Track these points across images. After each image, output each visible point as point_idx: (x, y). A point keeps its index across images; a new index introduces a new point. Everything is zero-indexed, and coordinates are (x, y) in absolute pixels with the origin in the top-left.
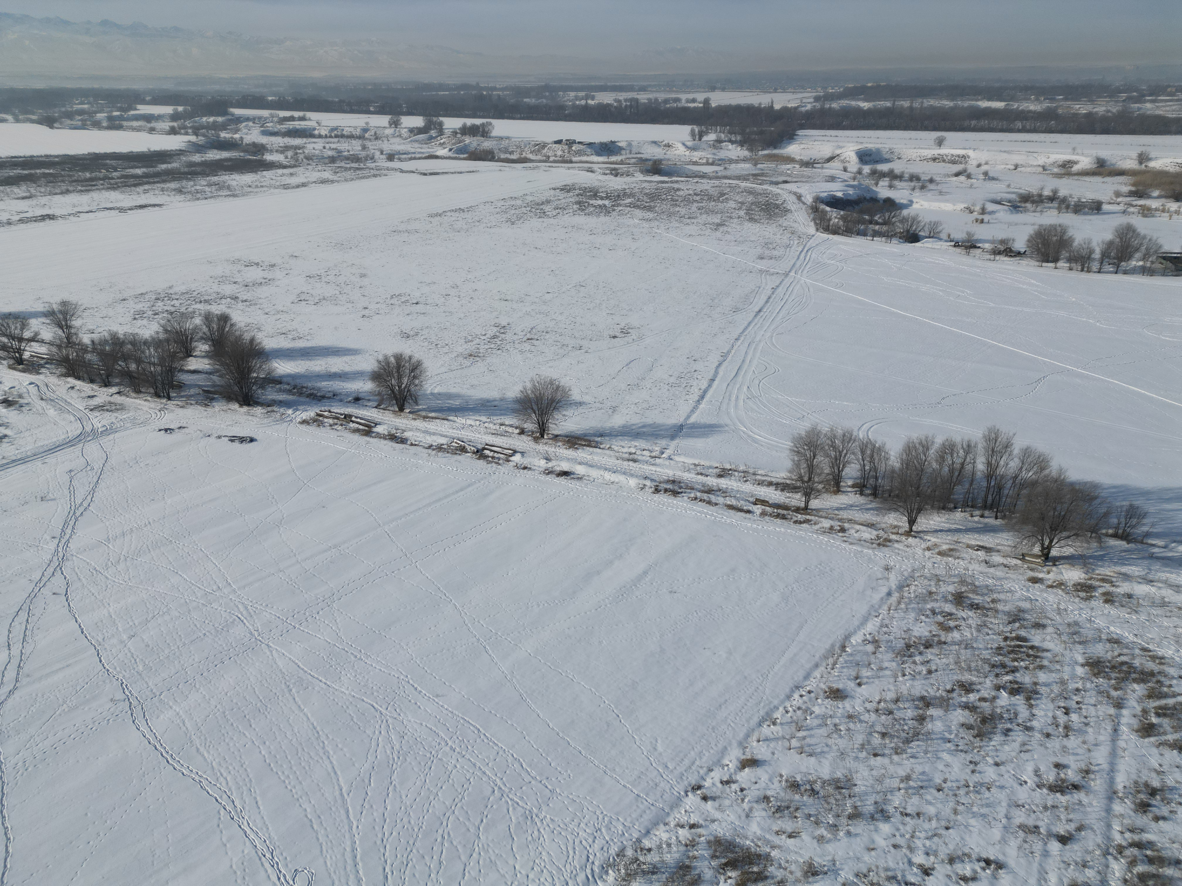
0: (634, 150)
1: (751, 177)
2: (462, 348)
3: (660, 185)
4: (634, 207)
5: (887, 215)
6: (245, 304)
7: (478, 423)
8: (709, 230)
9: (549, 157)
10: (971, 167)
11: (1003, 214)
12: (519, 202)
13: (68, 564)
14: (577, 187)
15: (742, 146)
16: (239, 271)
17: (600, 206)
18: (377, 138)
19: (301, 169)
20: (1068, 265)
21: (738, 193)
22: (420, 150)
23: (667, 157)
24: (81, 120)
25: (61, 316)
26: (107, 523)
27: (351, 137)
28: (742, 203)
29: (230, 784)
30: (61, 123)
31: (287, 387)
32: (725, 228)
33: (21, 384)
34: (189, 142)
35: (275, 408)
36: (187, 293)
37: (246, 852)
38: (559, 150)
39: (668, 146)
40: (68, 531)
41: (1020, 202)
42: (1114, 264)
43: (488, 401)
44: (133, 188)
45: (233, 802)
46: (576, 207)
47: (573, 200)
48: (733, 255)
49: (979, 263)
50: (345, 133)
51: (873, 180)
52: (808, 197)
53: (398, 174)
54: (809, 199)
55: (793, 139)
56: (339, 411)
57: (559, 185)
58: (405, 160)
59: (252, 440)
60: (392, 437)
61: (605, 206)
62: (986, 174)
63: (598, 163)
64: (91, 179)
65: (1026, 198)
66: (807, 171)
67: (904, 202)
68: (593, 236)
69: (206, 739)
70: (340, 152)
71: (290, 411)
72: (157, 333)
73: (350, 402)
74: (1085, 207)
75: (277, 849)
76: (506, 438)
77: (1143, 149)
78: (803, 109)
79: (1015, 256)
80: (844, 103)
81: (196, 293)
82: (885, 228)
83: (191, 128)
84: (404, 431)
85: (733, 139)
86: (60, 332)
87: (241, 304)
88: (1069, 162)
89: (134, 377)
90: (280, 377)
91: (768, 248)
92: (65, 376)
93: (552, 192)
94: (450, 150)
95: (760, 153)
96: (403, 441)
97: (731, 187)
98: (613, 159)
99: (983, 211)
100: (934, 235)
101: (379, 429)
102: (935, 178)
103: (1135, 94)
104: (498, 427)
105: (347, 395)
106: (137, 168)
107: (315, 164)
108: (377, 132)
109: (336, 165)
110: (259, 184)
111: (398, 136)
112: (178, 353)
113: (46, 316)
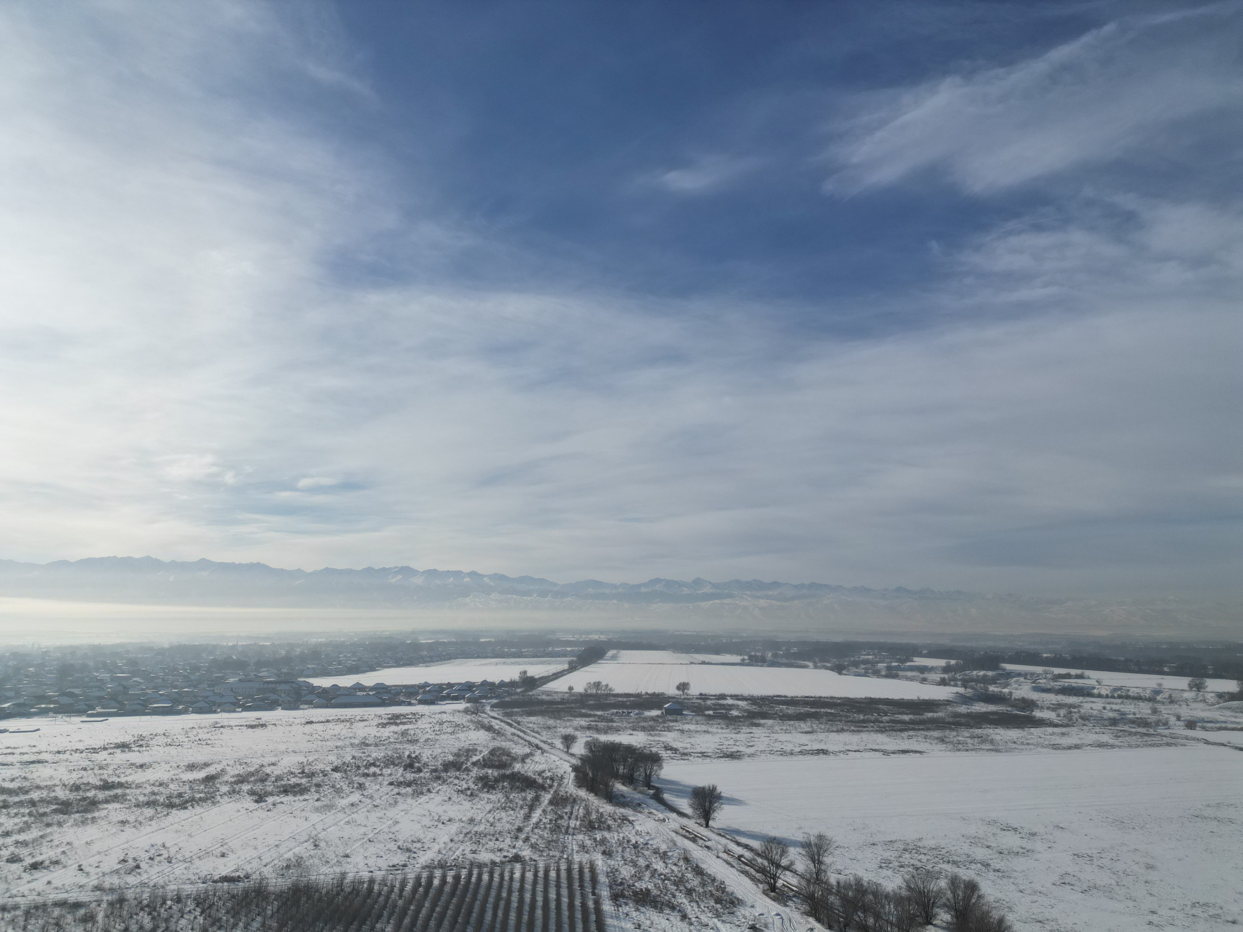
6: (997, 874)
16: (994, 835)
18: (1172, 701)
19: (1075, 729)
22: (1234, 720)
25: (815, 850)
27: (1139, 698)
33: (769, 912)
34: (958, 693)
36: (935, 849)
44: (899, 733)
50: (1130, 694)
53: (1202, 745)
58: (1212, 729)
64: (863, 721)
70: (1124, 714)
72: (900, 888)
81: (945, 851)
83: (960, 680)
86: (812, 866)
87: (992, 873)
92: (808, 915)
106: (905, 714)
107: (1092, 725)
108: (1173, 695)
109: (1117, 728)
110: (1025, 742)
111: (1201, 701)
112: (918, 916)
113: (803, 847)
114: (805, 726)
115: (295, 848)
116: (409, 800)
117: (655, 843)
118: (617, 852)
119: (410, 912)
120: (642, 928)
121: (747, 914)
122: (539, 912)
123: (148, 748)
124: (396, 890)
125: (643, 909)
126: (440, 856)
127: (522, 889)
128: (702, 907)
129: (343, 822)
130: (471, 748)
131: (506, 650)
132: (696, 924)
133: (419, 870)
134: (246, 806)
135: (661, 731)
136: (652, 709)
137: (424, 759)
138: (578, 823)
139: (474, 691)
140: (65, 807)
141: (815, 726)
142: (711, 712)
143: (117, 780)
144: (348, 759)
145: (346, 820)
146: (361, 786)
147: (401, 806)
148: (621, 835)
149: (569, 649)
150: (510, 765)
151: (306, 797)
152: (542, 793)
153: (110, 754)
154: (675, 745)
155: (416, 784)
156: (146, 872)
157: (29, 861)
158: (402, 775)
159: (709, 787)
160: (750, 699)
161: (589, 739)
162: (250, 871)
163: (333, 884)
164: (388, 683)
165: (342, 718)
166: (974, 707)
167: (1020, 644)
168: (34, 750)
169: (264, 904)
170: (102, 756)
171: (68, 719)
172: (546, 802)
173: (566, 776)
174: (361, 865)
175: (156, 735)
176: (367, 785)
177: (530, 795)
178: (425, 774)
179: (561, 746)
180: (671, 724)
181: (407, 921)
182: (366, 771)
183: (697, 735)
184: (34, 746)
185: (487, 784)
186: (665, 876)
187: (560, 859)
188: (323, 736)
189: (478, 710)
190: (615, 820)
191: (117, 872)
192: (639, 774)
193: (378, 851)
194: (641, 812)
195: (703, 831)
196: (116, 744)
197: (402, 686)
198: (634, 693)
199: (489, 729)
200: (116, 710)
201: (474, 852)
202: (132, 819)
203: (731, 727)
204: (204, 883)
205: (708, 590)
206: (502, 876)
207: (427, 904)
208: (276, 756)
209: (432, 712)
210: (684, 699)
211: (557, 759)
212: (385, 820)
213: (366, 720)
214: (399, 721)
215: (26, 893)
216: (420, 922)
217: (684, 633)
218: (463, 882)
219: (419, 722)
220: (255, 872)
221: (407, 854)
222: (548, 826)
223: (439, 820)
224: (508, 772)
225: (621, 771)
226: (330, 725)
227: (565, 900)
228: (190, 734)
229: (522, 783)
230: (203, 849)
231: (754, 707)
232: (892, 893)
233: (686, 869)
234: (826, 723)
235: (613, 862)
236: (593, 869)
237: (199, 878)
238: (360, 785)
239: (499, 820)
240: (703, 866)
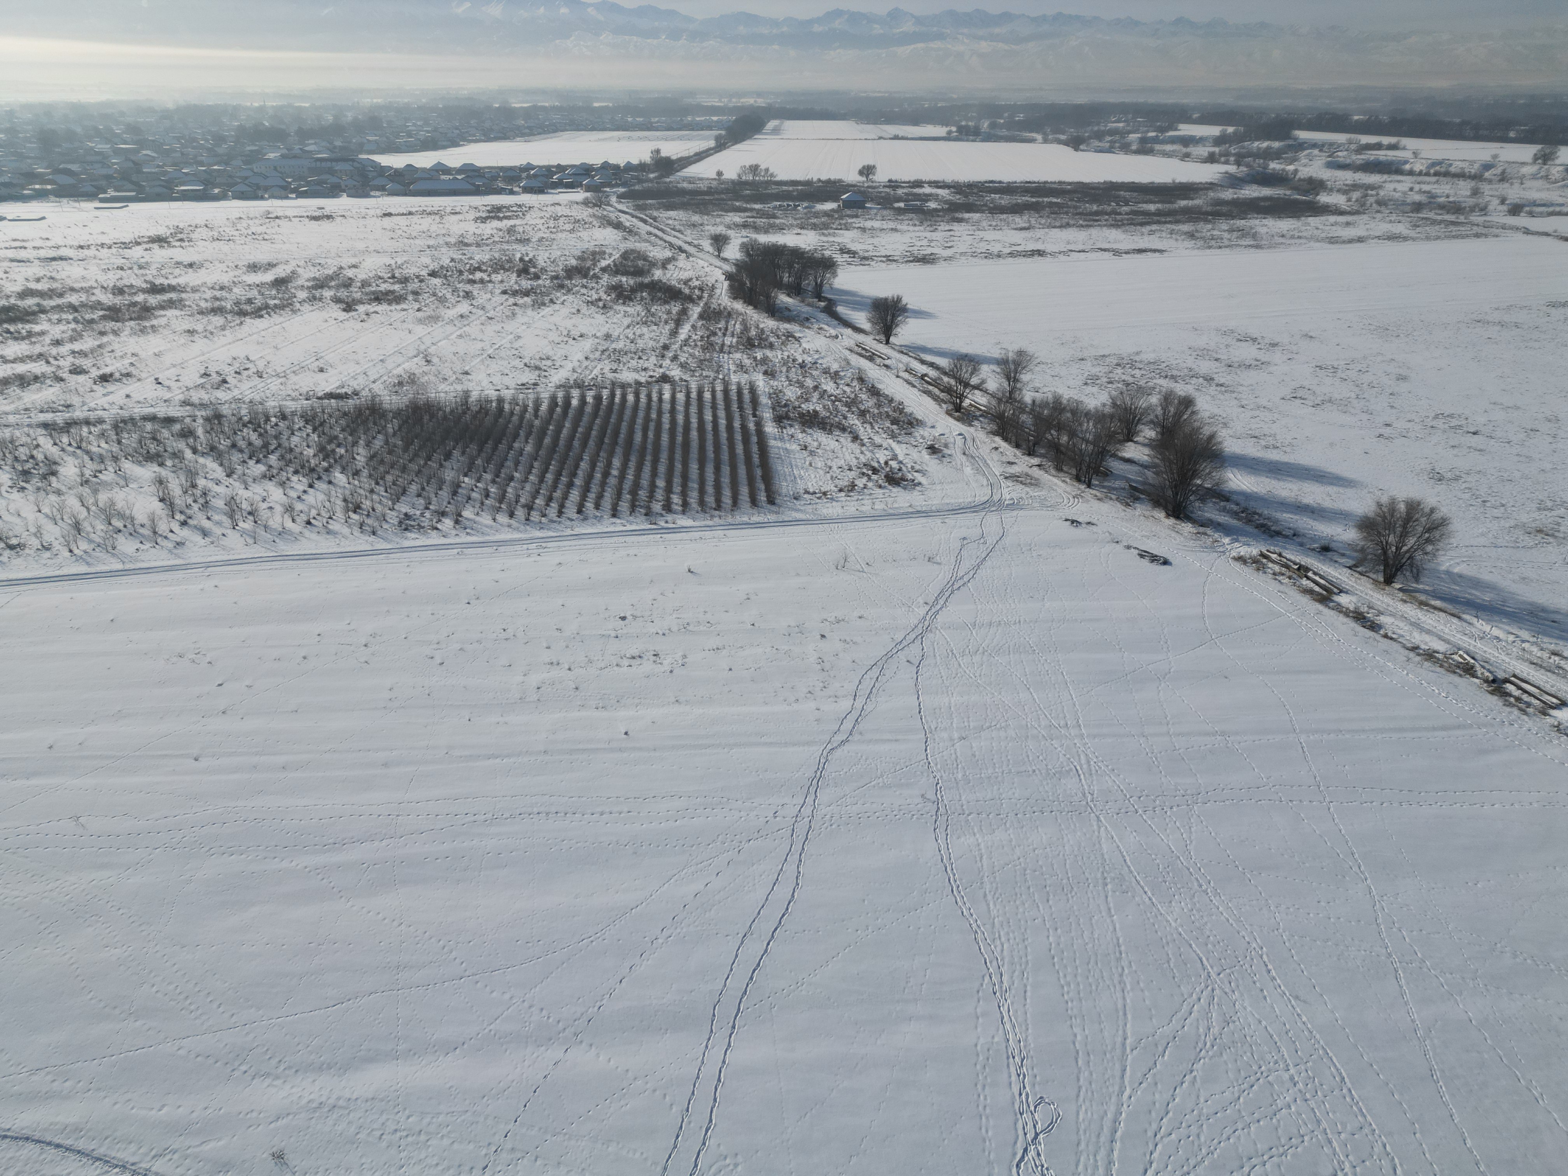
2: (1528, 516)
6: (1219, 388)
7: (1511, 638)
13: (930, 635)
16: (1227, 346)
19: (1365, 217)
24: (1110, 142)
25: (1012, 367)
26: (979, 607)
27: (1461, 175)
29: (1005, 953)
30: (1088, 145)
31: (1235, 508)
33: (951, 432)
34: (1226, 173)
35: (1209, 531)
36: (1154, 363)
37: (996, 1039)
40: (941, 602)
43: (1544, 610)
44: (1139, 227)
45: (1001, 975)
50: (1452, 169)
53: (1520, 236)
56: (1292, 558)
58: (1541, 215)
59: (1166, 562)
60: (1359, 617)
64: (1097, 213)
69: (997, 888)
71: (1227, 540)
72: (1104, 405)
73: (1314, 550)
75: (1030, 1060)
76: (1554, 677)
81: (1165, 365)
83: (1235, 155)
84: (1380, 613)
86: (1005, 384)
87: (1214, 388)
89: (1062, 452)
90: (1229, 492)
92: (994, 434)
96: (1374, 627)
101: (1343, 600)
104: (1546, 655)
105: (1313, 539)
106: (1151, 203)
107: (1388, 211)
108: (1508, 171)
109: (1419, 215)
110: (1297, 235)
111: (1542, 177)
112: (1118, 433)
113: (998, 364)
114: (1019, 220)
115: (403, 363)
116: (530, 312)
117: (827, 362)
118: (781, 372)
119: (549, 432)
120: (808, 449)
121: (926, 434)
122: (694, 434)
123: (192, 244)
124: (530, 409)
125: (810, 431)
126: (576, 375)
127: (673, 411)
128: (876, 428)
129: (455, 335)
130: (597, 250)
131: (630, 119)
132: (868, 445)
133: (553, 389)
134: (335, 315)
135: (836, 229)
136: (826, 200)
137: (541, 263)
138: (735, 340)
139: (593, 177)
140: (114, 314)
141: (1033, 221)
142: (902, 205)
143: (166, 282)
144: (446, 262)
145: (458, 333)
146: (468, 295)
147: (520, 319)
148: (786, 354)
149: (715, 118)
150: (649, 271)
151: (404, 306)
152: (690, 306)
153: (146, 250)
154: (853, 247)
155: (535, 293)
156: (236, 387)
157: (95, 373)
158: (516, 283)
159: (893, 298)
160: (953, 187)
161: (745, 240)
162: (357, 388)
163: (456, 402)
164: (480, 163)
165: (429, 209)
166: (1243, 192)
167: (1328, 101)
168: (49, 243)
169: (383, 422)
170: (137, 252)
171: (76, 205)
172: (696, 316)
173: (718, 285)
174: (485, 383)
175: (196, 227)
176: (475, 293)
177: (675, 308)
178: (545, 281)
179: (710, 249)
180: (850, 221)
181: (547, 440)
182: (471, 277)
183: (883, 235)
184: (48, 239)
185: (622, 295)
186: (836, 397)
187: (714, 380)
188: (408, 232)
189: (601, 202)
190: (778, 336)
191: (202, 386)
192: (808, 284)
193: (502, 368)
194: (809, 328)
195: (883, 349)
196: (149, 237)
197: (498, 168)
198: (802, 179)
199: (618, 226)
200: (134, 194)
201: (615, 371)
202: (199, 327)
203: (926, 224)
204: (307, 399)
205: (908, 27)
206: (649, 396)
207: (567, 424)
208: (355, 256)
209: (542, 203)
210: (868, 187)
211: (706, 264)
212: (504, 335)
213: (460, 213)
214: (501, 215)
215: (107, 406)
216: (562, 442)
217: (872, 95)
218: (605, 402)
219: (528, 216)
220: (363, 389)
221: (537, 372)
222: (699, 343)
223: (568, 335)
224: (647, 280)
225: (785, 280)
226: (415, 219)
227: (723, 422)
228: (239, 226)
229: (664, 293)
230: (295, 363)
231: (958, 197)
232: (1093, 410)
233: (861, 389)
234: (1048, 217)
235: (776, 383)
236: (753, 390)
237: (300, 395)
238: (467, 293)
239: (640, 336)
240: (880, 386)
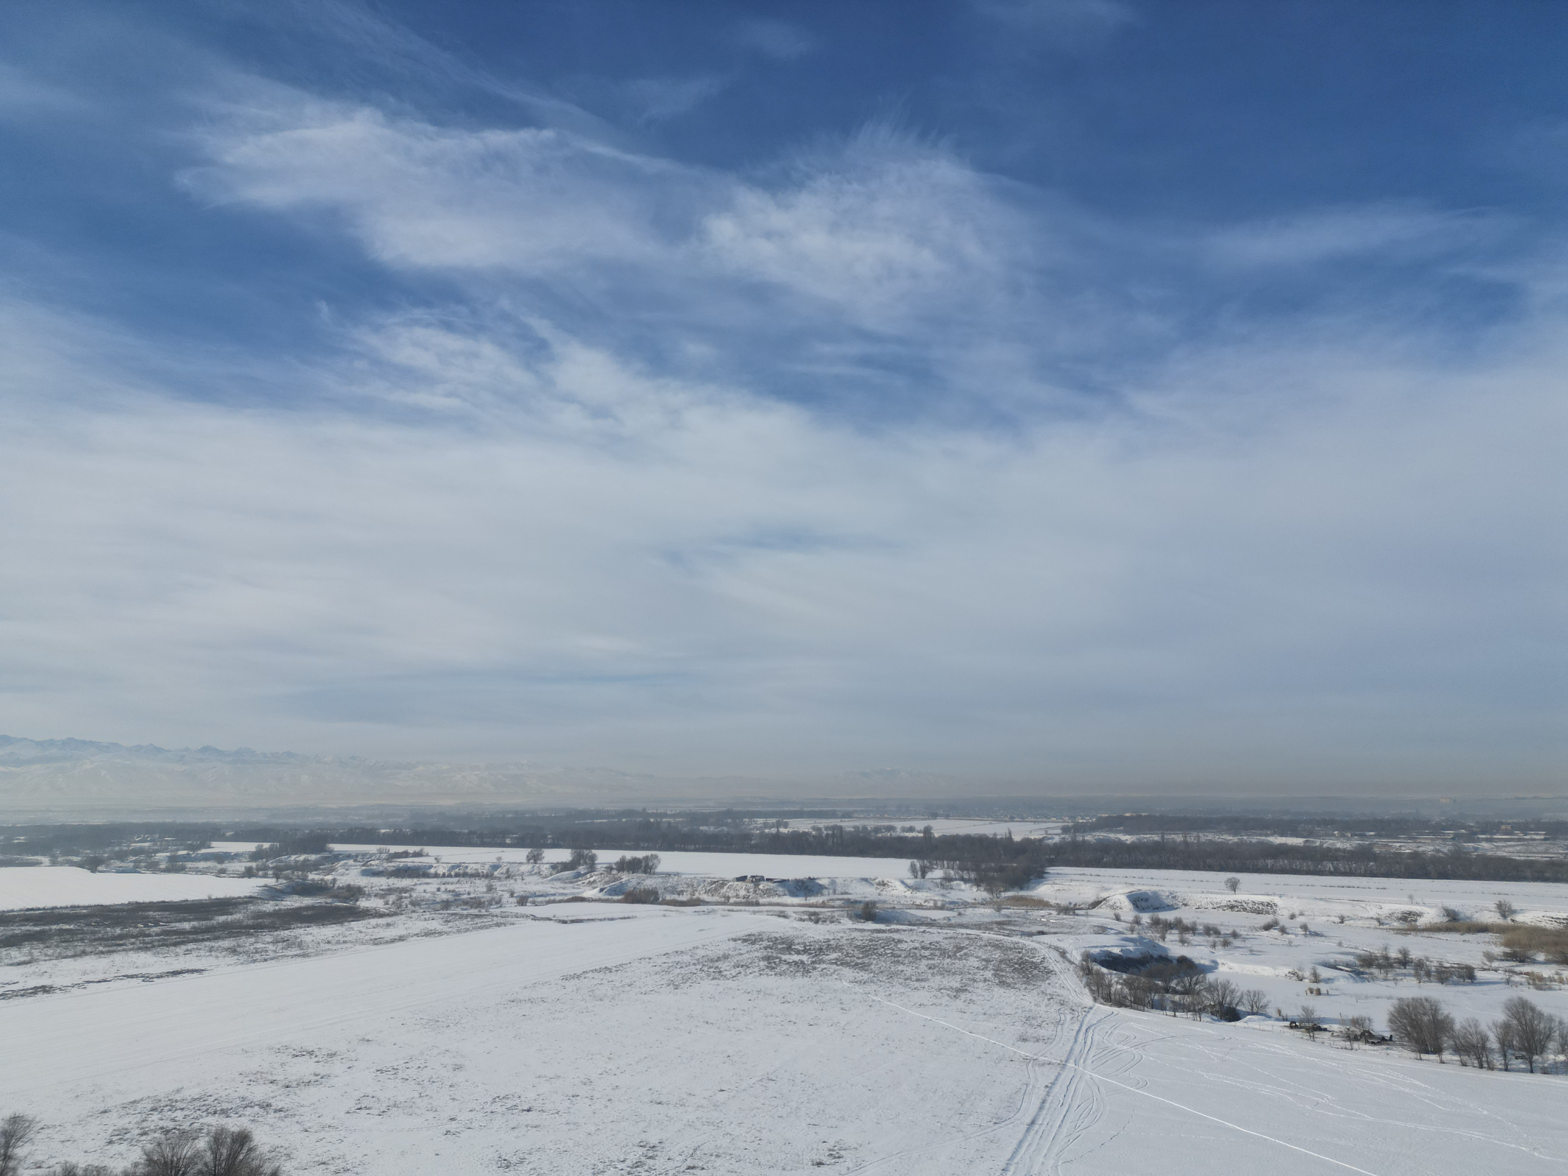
0: (839, 889)
1: (994, 926)
3: (875, 935)
4: (842, 964)
5: (1187, 980)
6: (277, 1115)
8: (947, 998)
9: (729, 898)
10: (1283, 918)
11: (1343, 982)
12: (686, 958)
14: (765, 937)
15: (978, 886)
16: (282, 1064)
17: (796, 963)
18: (509, 876)
19: (403, 917)
20: (1457, 1058)
21: (980, 947)
22: (562, 891)
23: (881, 898)
24: (134, 861)
27: (476, 875)
28: (988, 961)
30: (107, 866)
32: (969, 996)
34: (266, 886)
36: (199, 1099)
38: (742, 889)
39: (883, 884)
41: (1362, 966)
42: (1522, 1057)
44: (172, 948)
46: (763, 964)
47: (759, 954)
48: (983, 1034)
49: (1332, 1053)
50: (469, 871)
51: (1157, 932)
52: (1074, 952)
54: (1077, 957)
55: (1043, 878)
57: (741, 934)
58: (542, 904)
61: (802, 962)
62: (1304, 927)
63: (793, 906)
64: (121, 937)
65: (1368, 961)
66: (1068, 919)
67: (1207, 963)
68: (786, 1005)
70: (458, 894)
72: (136, 1165)
74: (1452, 974)
77: (1501, 898)
78: (1050, 841)
79: (1379, 1043)
80: (1101, 835)
81: (212, 1099)
82: (1188, 999)
83: (273, 868)
85: (966, 877)
87: (272, 1114)
88: (1410, 913)
91: (1031, 1025)
93: (732, 944)
94: (601, 890)
95: (1003, 895)
97: (972, 940)
98: (812, 900)
99: (1316, 979)
100: (1258, 1011)
102: (1238, 931)
103: (1463, 831)
106: (186, 921)
107: (422, 911)
108: (510, 870)
109: (449, 912)
110: (342, 939)
111: (536, 874)
114: (17, 954)
166: (284, 903)
234: (57, 946)
